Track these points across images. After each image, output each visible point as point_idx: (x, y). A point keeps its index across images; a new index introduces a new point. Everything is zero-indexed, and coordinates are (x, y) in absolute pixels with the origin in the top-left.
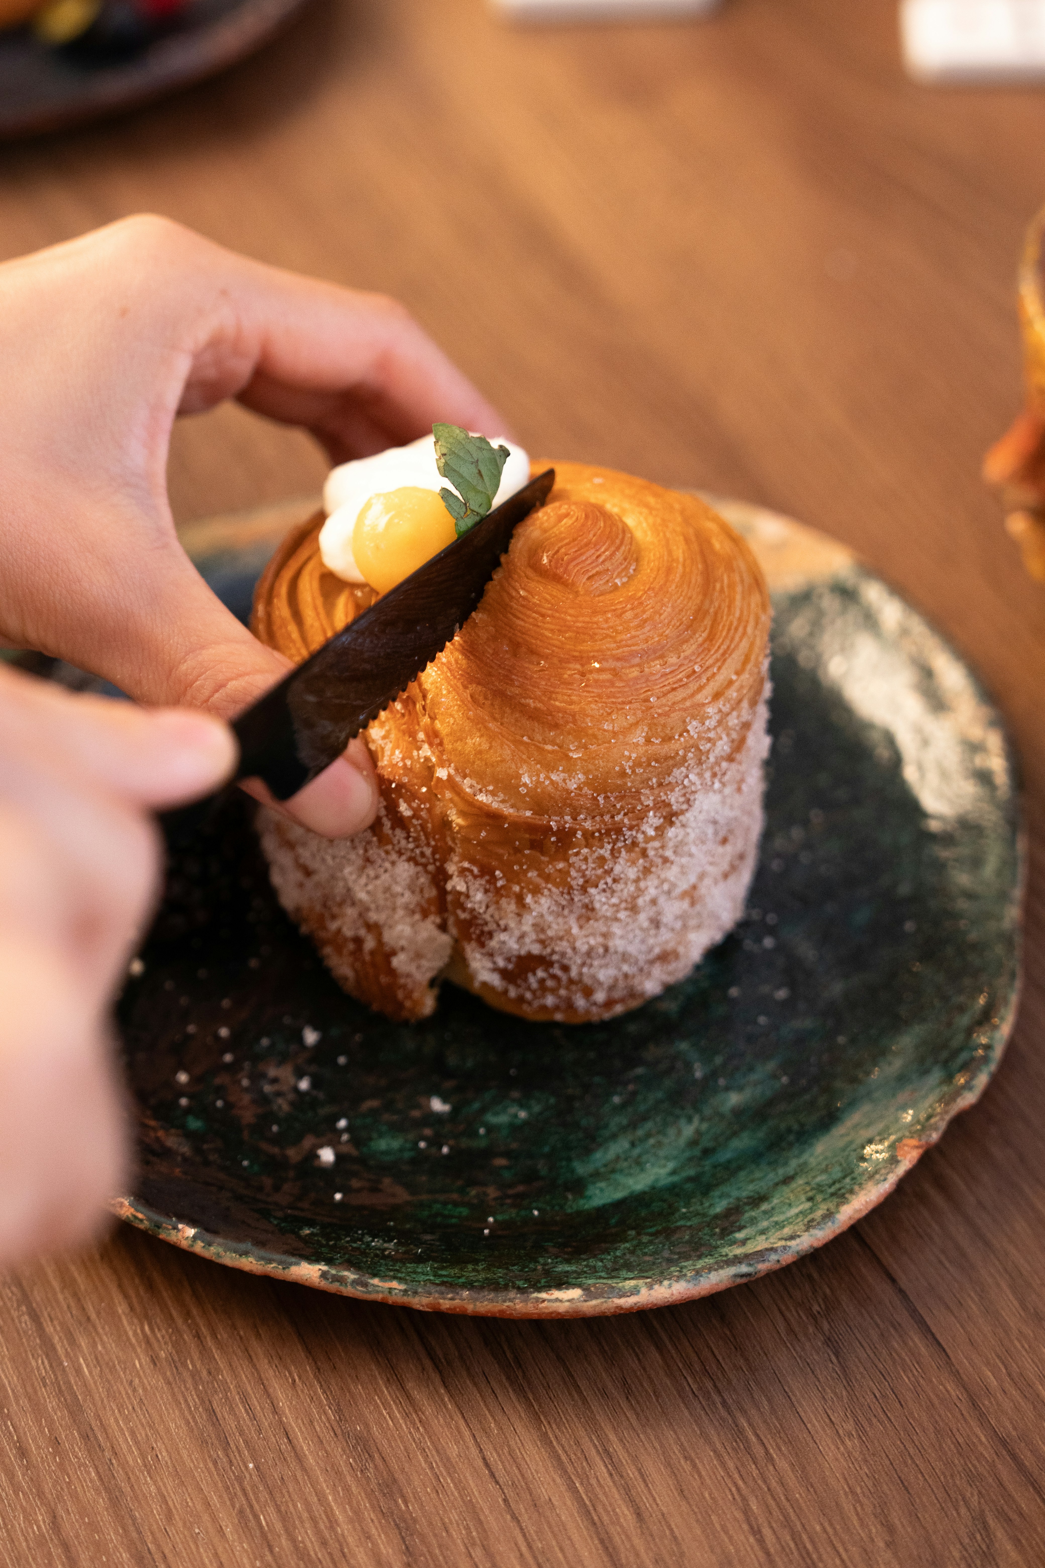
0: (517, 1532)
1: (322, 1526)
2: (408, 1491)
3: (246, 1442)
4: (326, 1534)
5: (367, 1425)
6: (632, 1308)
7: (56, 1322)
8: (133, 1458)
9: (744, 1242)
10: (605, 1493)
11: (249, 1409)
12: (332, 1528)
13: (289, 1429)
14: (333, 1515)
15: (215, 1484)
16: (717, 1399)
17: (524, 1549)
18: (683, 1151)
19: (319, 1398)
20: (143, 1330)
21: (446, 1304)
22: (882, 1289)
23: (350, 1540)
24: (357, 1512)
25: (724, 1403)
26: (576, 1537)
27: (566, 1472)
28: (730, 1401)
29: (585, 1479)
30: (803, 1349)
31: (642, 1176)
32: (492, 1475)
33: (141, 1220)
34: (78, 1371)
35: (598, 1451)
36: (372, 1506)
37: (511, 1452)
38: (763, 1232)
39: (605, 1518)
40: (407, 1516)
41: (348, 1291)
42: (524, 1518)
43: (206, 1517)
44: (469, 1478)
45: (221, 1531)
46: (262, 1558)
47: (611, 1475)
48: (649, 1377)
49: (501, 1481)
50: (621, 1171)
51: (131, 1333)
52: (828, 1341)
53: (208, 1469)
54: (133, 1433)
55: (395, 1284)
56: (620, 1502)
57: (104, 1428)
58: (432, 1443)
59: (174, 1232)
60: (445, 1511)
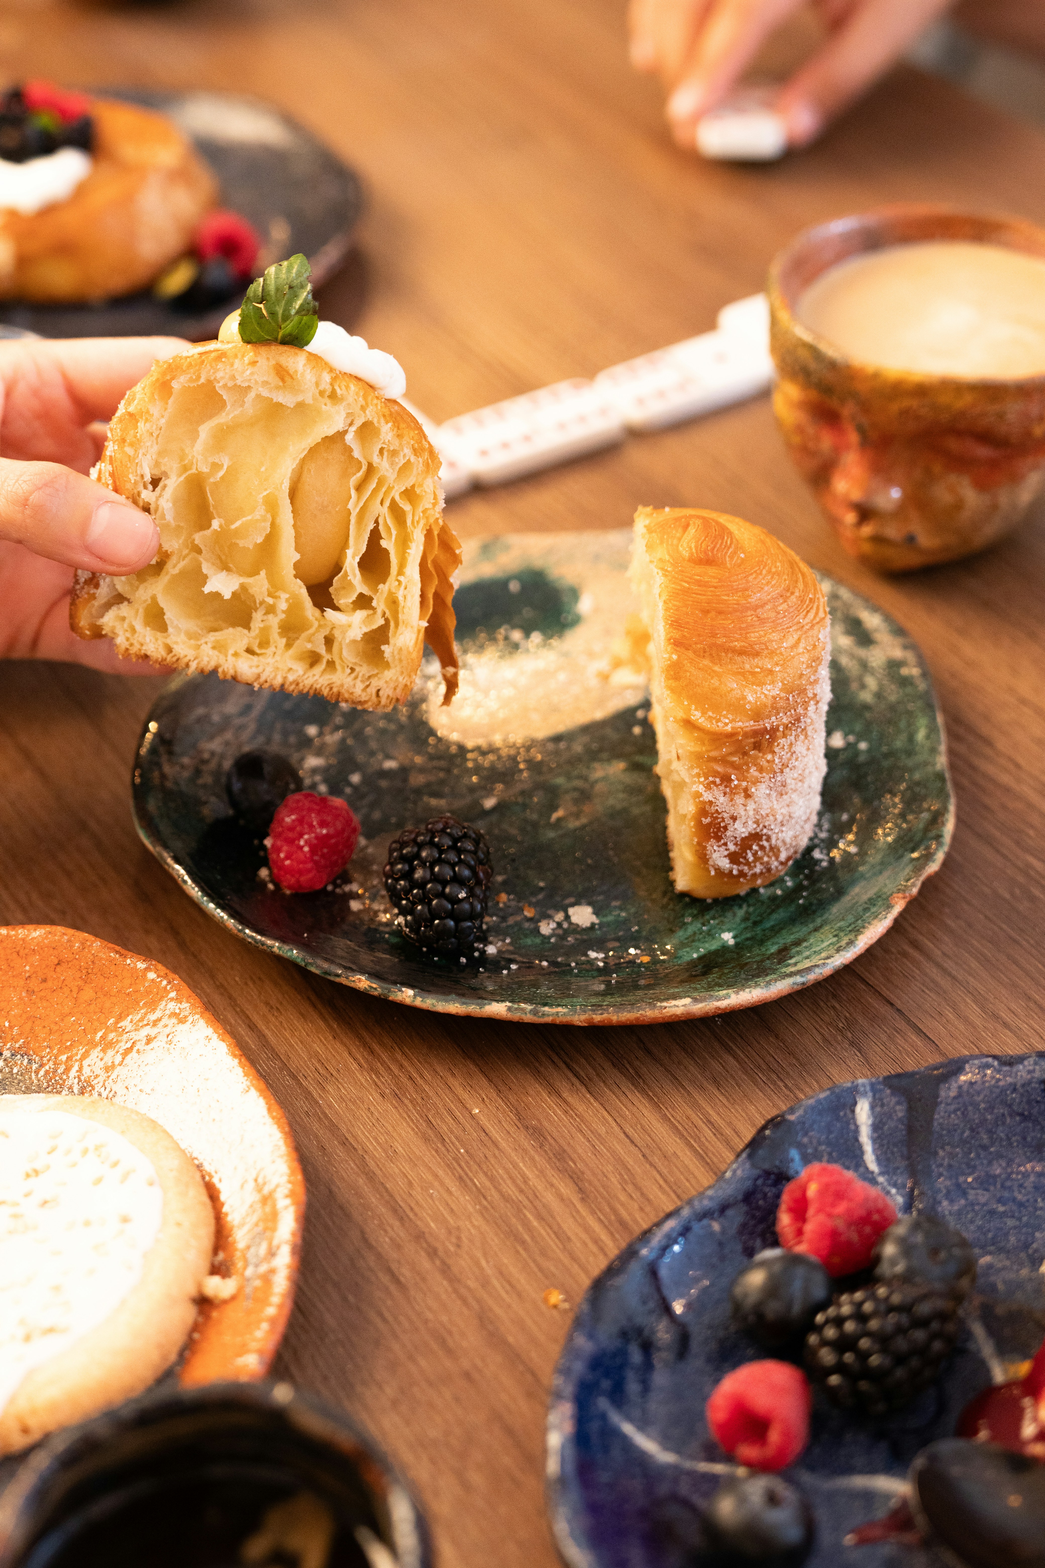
0: (655, 1173)
1: (519, 1182)
2: (574, 1156)
3: (457, 1138)
4: (523, 1187)
5: (539, 1120)
6: (726, 1008)
7: (309, 1078)
8: (379, 1153)
9: (795, 964)
10: (712, 1146)
11: (455, 1118)
12: (525, 1182)
13: (485, 1127)
14: (525, 1174)
15: (440, 1163)
16: (781, 1084)
17: (662, 1182)
18: (740, 924)
19: (502, 1107)
20: (371, 1078)
21: (598, 1018)
22: (883, 1009)
23: (539, 1188)
24: (542, 1172)
25: (786, 1086)
26: (696, 1173)
27: (683, 1135)
28: (790, 1085)
29: (697, 1139)
30: (836, 1050)
31: (713, 942)
32: (632, 1142)
33: (375, 989)
34: (330, 1106)
35: (704, 1122)
36: (552, 1167)
37: (643, 1127)
38: (807, 958)
39: (715, 1160)
40: (577, 1171)
41: (529, 1018)
42: (659, 1165)
43: (436, 1184)
44: (616, 1145)
45: (448, 1191)
46: (480, 1203)
47: (715, 1135)
48: (731, 1075)
49: (638, 1144)
50: (699, 940)
51: (363, 1080)
52: (852, 1044)
53: (433, 1156)
54: (376, 1139)
55: (560, 1009)
56: (724, 1150)
57: (355, 1137)
58: (587, 1126)
59: (399, 993)
60: (602, 1165)
